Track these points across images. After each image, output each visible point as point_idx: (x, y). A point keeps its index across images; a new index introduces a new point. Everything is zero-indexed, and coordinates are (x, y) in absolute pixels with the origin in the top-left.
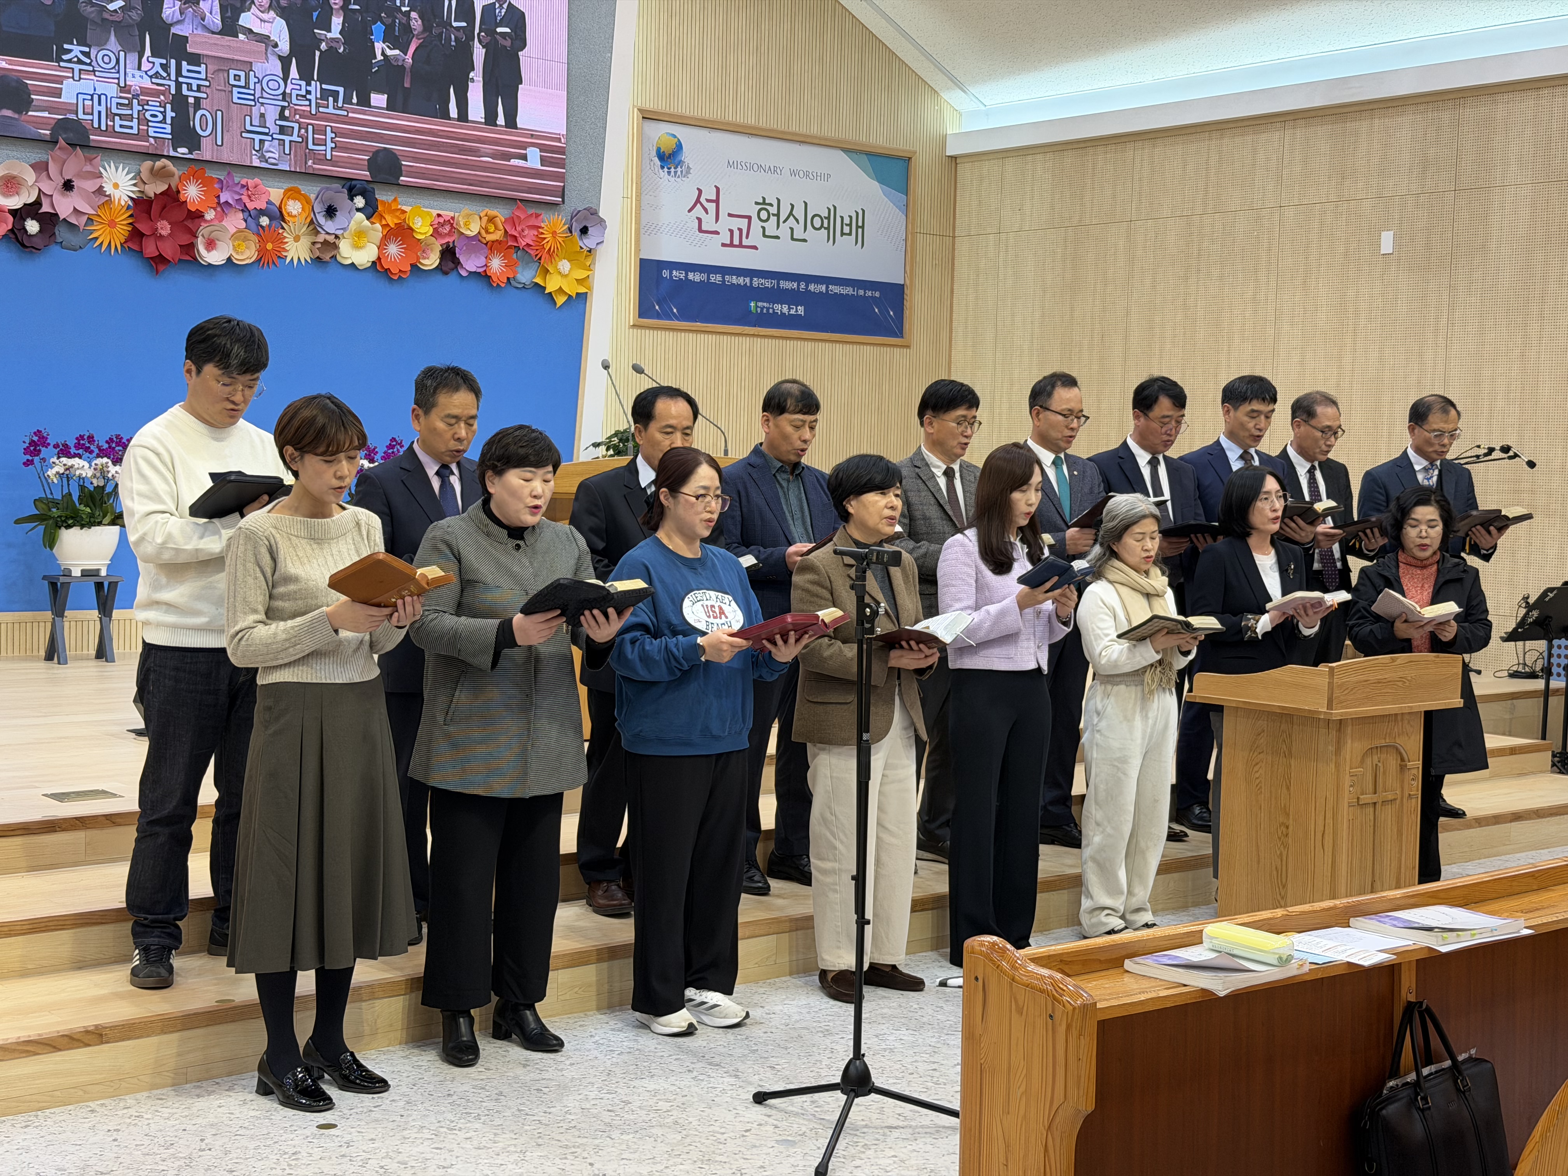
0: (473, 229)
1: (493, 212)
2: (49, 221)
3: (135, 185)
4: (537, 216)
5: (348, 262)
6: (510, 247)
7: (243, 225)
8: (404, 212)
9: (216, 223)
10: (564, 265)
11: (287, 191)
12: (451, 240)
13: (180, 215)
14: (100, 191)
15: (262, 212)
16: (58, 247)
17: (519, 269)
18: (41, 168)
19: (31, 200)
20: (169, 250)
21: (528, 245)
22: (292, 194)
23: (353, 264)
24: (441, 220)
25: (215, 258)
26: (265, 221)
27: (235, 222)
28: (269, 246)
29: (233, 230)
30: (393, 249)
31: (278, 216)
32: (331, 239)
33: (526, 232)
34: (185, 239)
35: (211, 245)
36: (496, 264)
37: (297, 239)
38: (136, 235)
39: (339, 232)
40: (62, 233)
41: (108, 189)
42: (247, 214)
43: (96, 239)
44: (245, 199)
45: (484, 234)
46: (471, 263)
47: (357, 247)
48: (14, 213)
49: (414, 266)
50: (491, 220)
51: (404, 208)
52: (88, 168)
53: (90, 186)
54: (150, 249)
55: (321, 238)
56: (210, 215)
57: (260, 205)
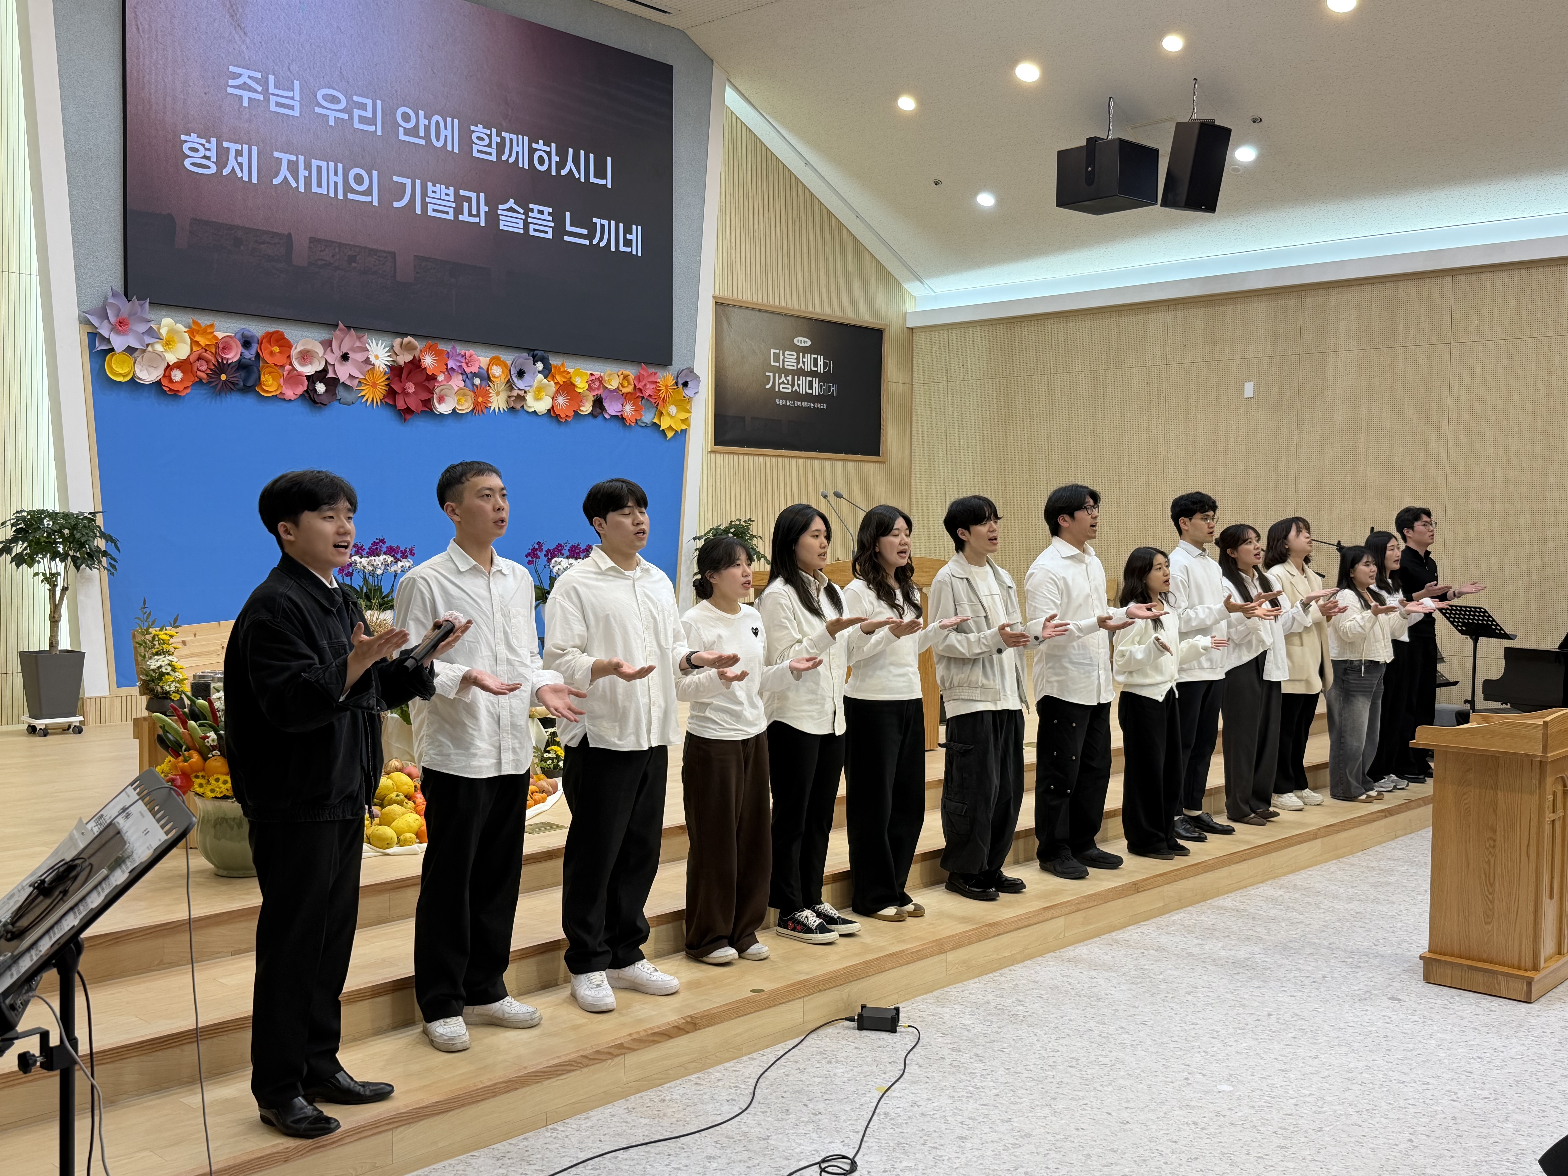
0: (613, 384)
1: (627, 372)
2: (333, 384)
3: (389, 356)
4: (656, 374)
5: (532, 410)
6: (638, 397)
7: (462, 384)
8: (569, 373)
9: (445, 383)
10: (673, 409)
11: (492, 359)
12: (599, 392)
13: (420, 378)
14: (367, 361)
15: (475, 375)
16: (336, 403)
17: (643, 413)
18: (327, 344)
19: (320, 368)
20: (413, 403)
21: (650, 395)
22: (495, 361)
23: (535, 411)
24: (594, 378)
25: (444, 408)
26: (477, 381)
27: (457, 382)
28: (480, 400)
29: (456, 389)
30: (561, 400)
31: (487, 378)
32: (522, 393)
33: (648, 386)
34: (425, 396)
35: (441, 400)
36: (628, 410)
37: (498, 394)
38: (391, 393)
39: (527, 389)
40: (341, 393)
41: (372, 359)
42: (465, 377)
43: (364, 396)
44: (464, 365)
45: (621, 388)
46: (612, 408)
47: (537, 399)
48: (309, 378)
49: (576, 413)
50: (626, 377)
51: (569, 370)
52: (358, 344)
53: (359, 357)
54: (401, 405)
55: (515, 393)
56: (441, 378)
57: (475, 369)
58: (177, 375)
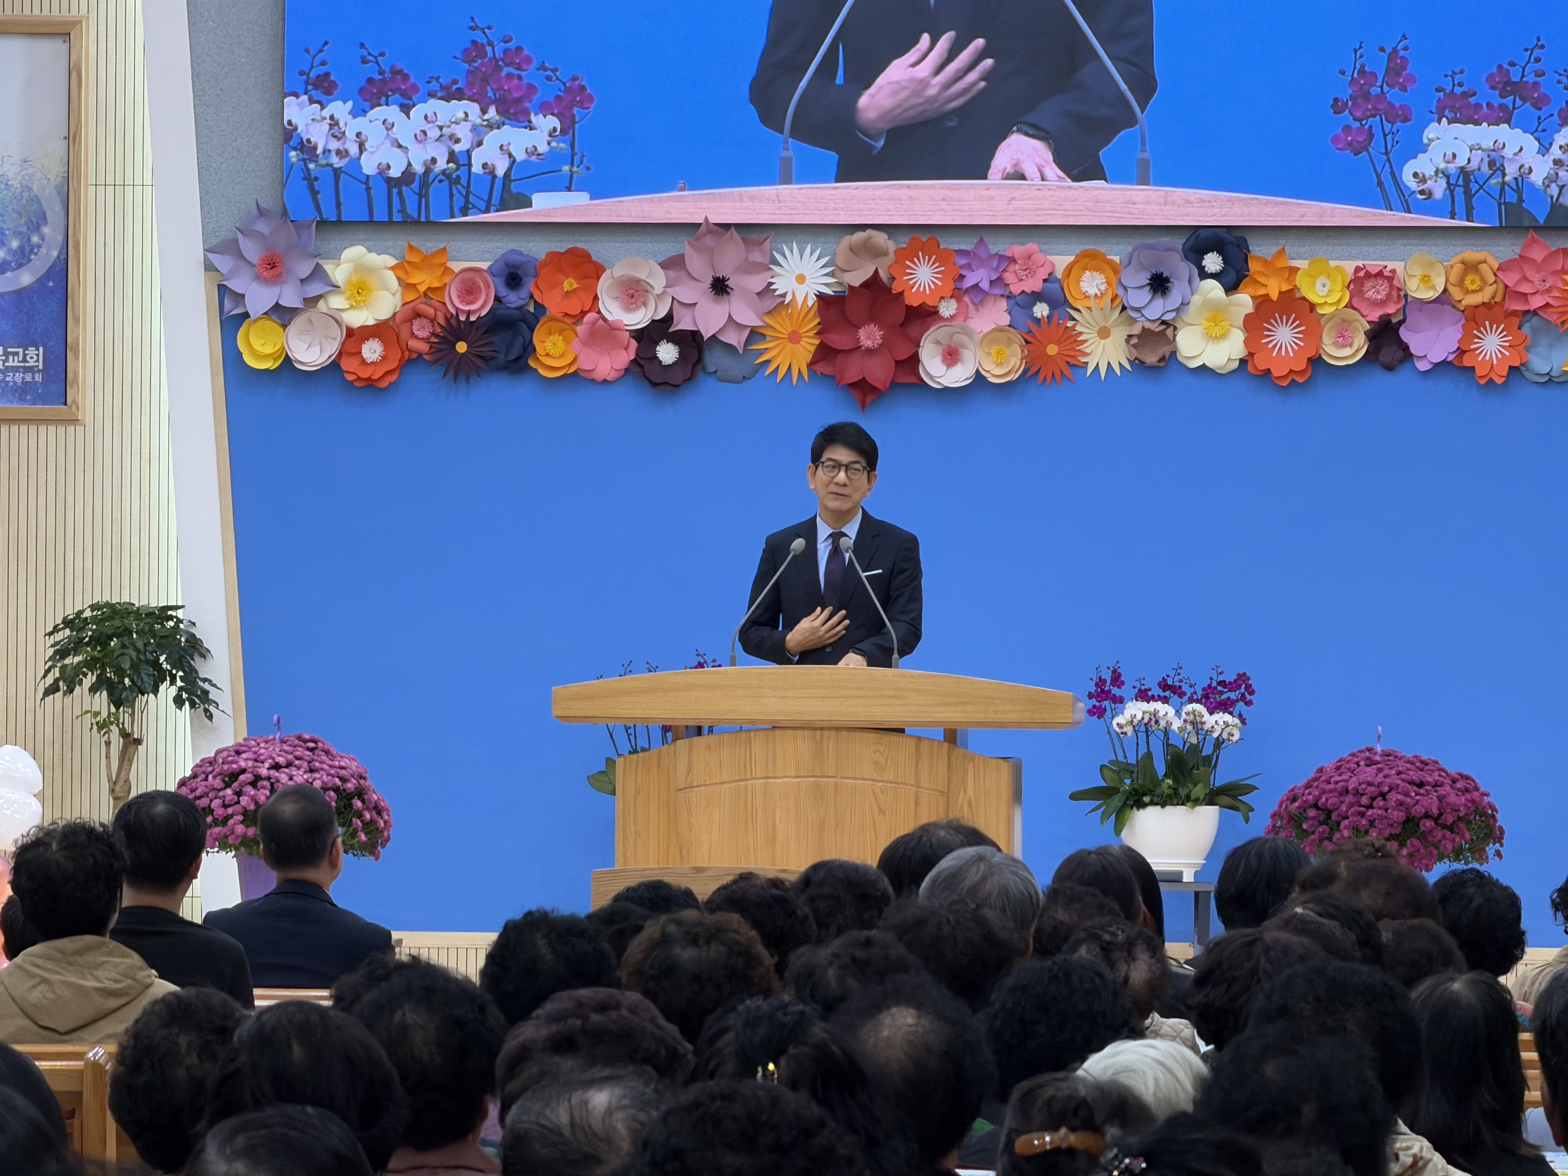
0: (1432, 287)
1: (1472, 254)
2: (691, 342)
3: (831, 274)
5: (1194, 364)
6: (1516, 313)
7: (1006, 320)
8: (1294, 270)
11: (1080, 257)
12: (1391, 309)
13: (894, 315)
14: (768, 290)
15: (1037, 297)
16: (709, 381)
17: (1535, 350)
18: (675, 264)
19: (661, 314)
20: (877, 371)
22: (1088, 260)
23: (1204, 366)
25: (957, 376)
26: (1040, 310)
27: (990, 316)
28: (1052, 350)
29: (988, 330)
31: (1064, 299)
34: (903, 353)
35: (951, 356)
36: (1487, 345)
37: (1104, 333)
38: (829, 352)
40: (714, 359)
41: (785, 285)
42: (1011, 302)
43: (767, 362)
44: (1009, 277)
45: (1456, 293)
46: (1432, 345)
47: (1208, 337)
48: (639, 335)
50: (1471, 267)
51: (1295, 263)
52: (756, 257)
53: (756, 283)
54: (853, 374)
56: (947, 309)
57: (1034, 284)
58: (372, 350)
